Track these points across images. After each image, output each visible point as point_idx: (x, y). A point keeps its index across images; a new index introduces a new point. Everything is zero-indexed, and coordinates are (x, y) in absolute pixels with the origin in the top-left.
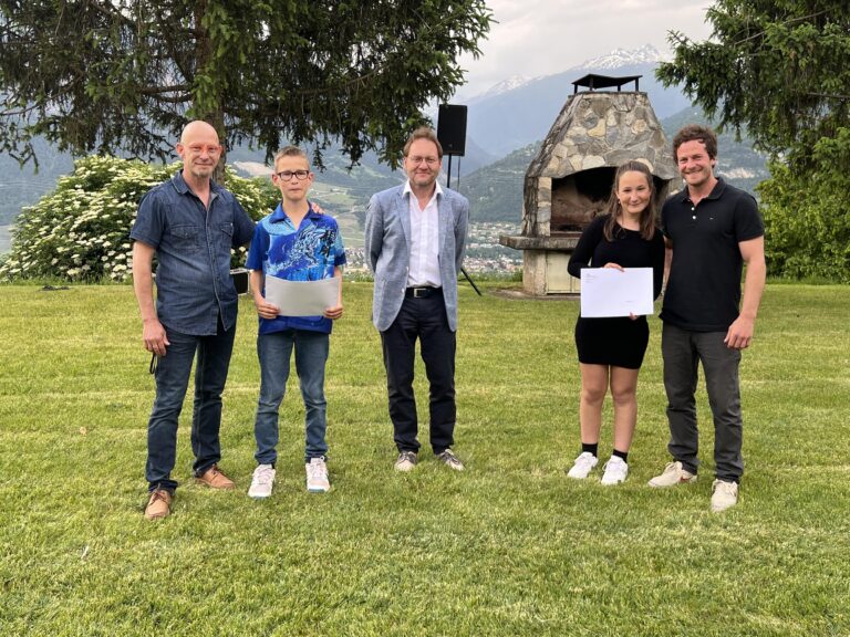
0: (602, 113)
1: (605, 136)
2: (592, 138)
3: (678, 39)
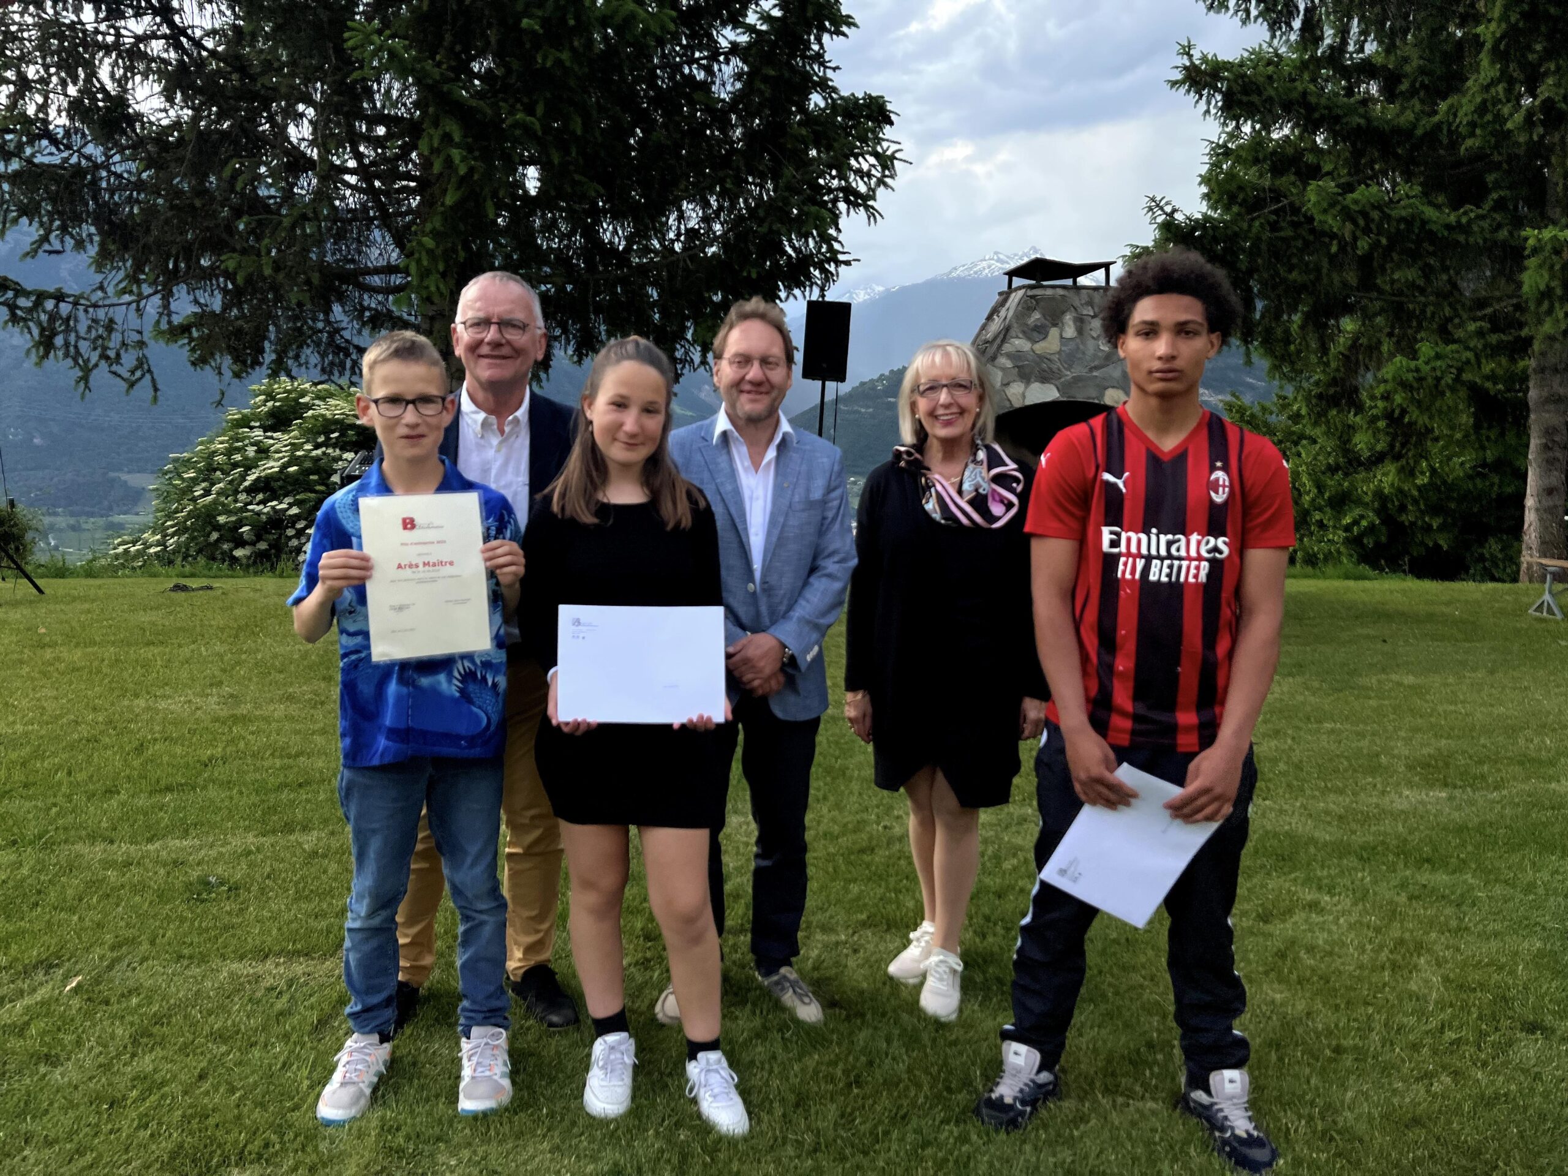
0: (1055, 318)
1: (1059, 353)
2: (1039, 356)
3: (1162, 209)
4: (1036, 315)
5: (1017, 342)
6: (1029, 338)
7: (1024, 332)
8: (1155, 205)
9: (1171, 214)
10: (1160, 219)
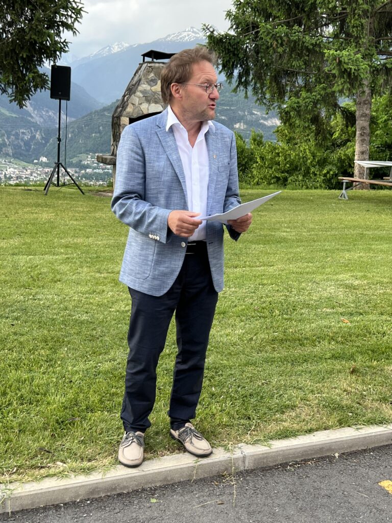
2: (154, 92)
3: (208, 29)
4: (152, 75)
5: (144, 86)
6: (149, 84)
7: (147, 82)
8: (206, 28)
9: (212, 32)
10: (208, 34)
